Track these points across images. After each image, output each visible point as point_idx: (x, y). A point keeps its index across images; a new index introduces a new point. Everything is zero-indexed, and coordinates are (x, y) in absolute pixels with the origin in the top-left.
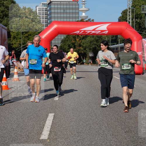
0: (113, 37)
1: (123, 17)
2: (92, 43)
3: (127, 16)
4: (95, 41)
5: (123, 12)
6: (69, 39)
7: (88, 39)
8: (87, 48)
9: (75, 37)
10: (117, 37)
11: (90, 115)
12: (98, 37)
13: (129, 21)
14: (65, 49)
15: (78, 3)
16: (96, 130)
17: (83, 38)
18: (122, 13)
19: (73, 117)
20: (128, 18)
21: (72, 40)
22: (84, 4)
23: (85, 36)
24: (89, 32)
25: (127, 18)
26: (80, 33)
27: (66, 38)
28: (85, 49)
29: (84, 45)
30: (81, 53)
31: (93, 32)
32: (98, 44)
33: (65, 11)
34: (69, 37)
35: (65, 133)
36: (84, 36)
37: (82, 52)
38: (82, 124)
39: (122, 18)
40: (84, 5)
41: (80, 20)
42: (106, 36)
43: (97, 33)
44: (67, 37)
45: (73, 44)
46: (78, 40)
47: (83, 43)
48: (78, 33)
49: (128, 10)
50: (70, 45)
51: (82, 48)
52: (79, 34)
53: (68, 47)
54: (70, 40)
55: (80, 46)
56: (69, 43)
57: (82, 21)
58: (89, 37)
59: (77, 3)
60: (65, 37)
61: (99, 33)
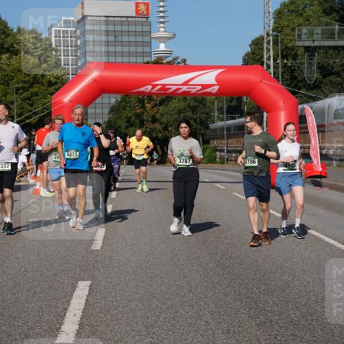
0: (231, 101)
1: (253, 54)
2: (182, 115)
3: (263, 51)
4: (189, 109)
5: (253, 42)
6: (128, 105)
7: (174, 104)
8: (171, 126)
9: (143, 101)
10: (239, 99)
11: (177, 285)
12: (197, 101)
13: (267, 63)
14: (119, 127)
15: (149, 19)
16: (189, 321)
17: (162, 103)
18: (250, 46)
19: (134, 290)
20: (265, 57)
21: (134, 107)
22: (163, 23)
23: (166, 97)
24: (174, 88)
25: (262, 57)
26: (154, 91)
27: (121, 102)
28: (166, 128)
29: (164, 120)
30: (157, 137)
31: (185, 88)
32: (195, 117)
33: (119, 39)
34: (128, 100)
35: (116, 327)
36: (164, 97)
37: (160, 135)
38: (157, 306)
39: (251, 56)
40: (162, 25)
41: (153, 60)
42: (215, 97)
43: (193, 91)
44: (123, 100)
45: (138, 116)
46: (149, 106)
47: (162, 114)
48: (148, 91)
49: (265, 37)
50: (130, 118)
51: (158, 126)
52: (150, 92)
53: (126, 124)
54: (130, 106)
55: (154, 120)
56: (128, 113)
57: (158, 62)
58: (174, 101)
59: (145, 19)
60: (119, 99)
61: (198, 91)
